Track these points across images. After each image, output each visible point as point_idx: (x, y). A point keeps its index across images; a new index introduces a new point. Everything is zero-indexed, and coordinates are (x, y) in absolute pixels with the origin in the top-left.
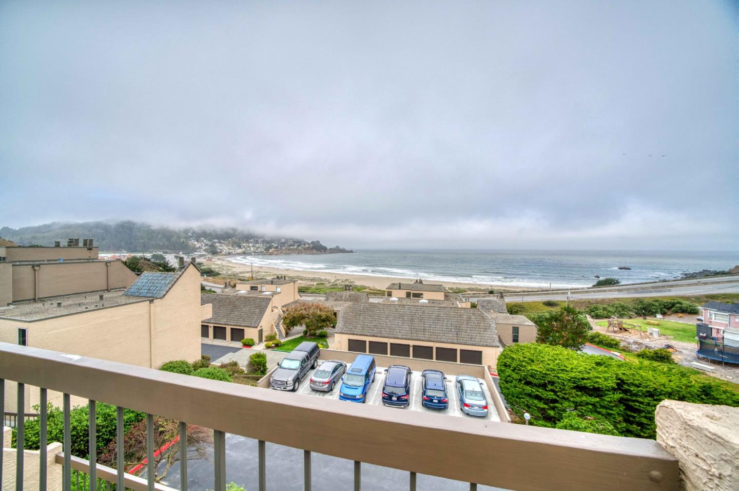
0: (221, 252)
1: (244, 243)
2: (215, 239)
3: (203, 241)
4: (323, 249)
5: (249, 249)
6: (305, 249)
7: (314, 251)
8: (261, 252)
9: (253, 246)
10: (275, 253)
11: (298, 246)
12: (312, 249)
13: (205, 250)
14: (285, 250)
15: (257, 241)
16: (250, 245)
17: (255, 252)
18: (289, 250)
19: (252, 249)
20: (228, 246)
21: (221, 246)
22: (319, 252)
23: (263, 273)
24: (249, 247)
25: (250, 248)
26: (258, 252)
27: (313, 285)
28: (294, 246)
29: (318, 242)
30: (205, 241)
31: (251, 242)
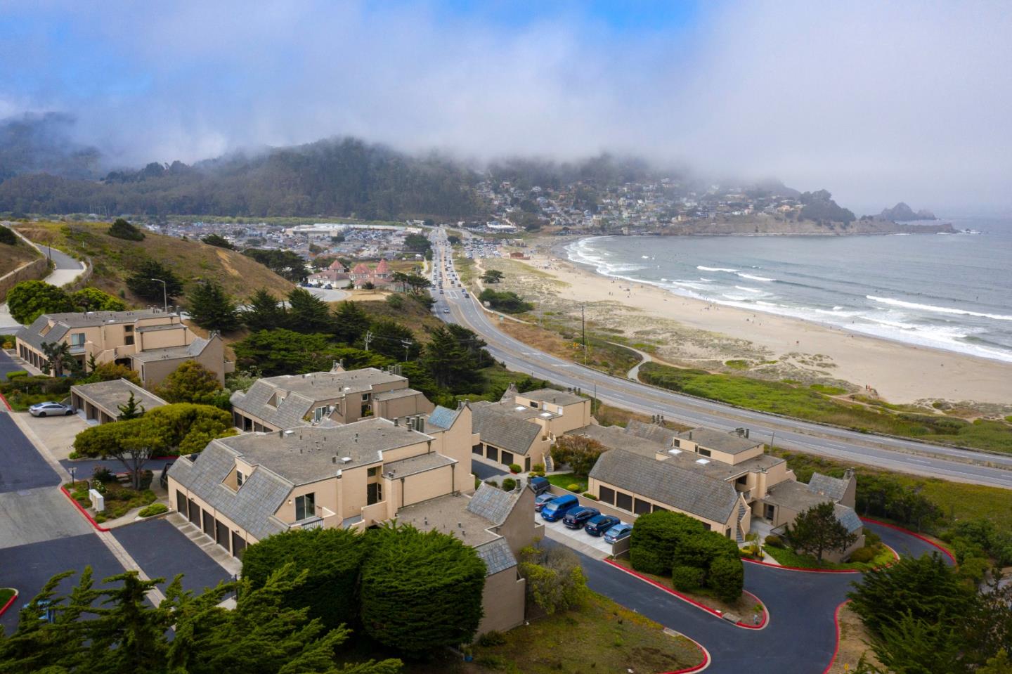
0: (547, 223)
1: (605, 196)
2: (534, 185)
3: (507, 191)
4: (840, 220)
5: (616, 213)
6: (778, 219)
7: (809, 227)
8: (647, 226)
9: (629, 206)
10: (686, 230)
11: (758, 208)
12: (800, 220)
13: (513, 218)
14: (715, 220)
15: (640, 190)
16: (621, 201)
17: (630, 226)
18: (727, 220)
19: (625, 215)
20: (566, 205)
21: (549, 205)
22: (824, 230)
23: (624, 312)
24: (617, 207)
25: (621, 213)
26: (639, 227)
27: (719, 363)
28: (747, 206)
29: (825, 195)
30: (512, 189)
31: (624, 195)
